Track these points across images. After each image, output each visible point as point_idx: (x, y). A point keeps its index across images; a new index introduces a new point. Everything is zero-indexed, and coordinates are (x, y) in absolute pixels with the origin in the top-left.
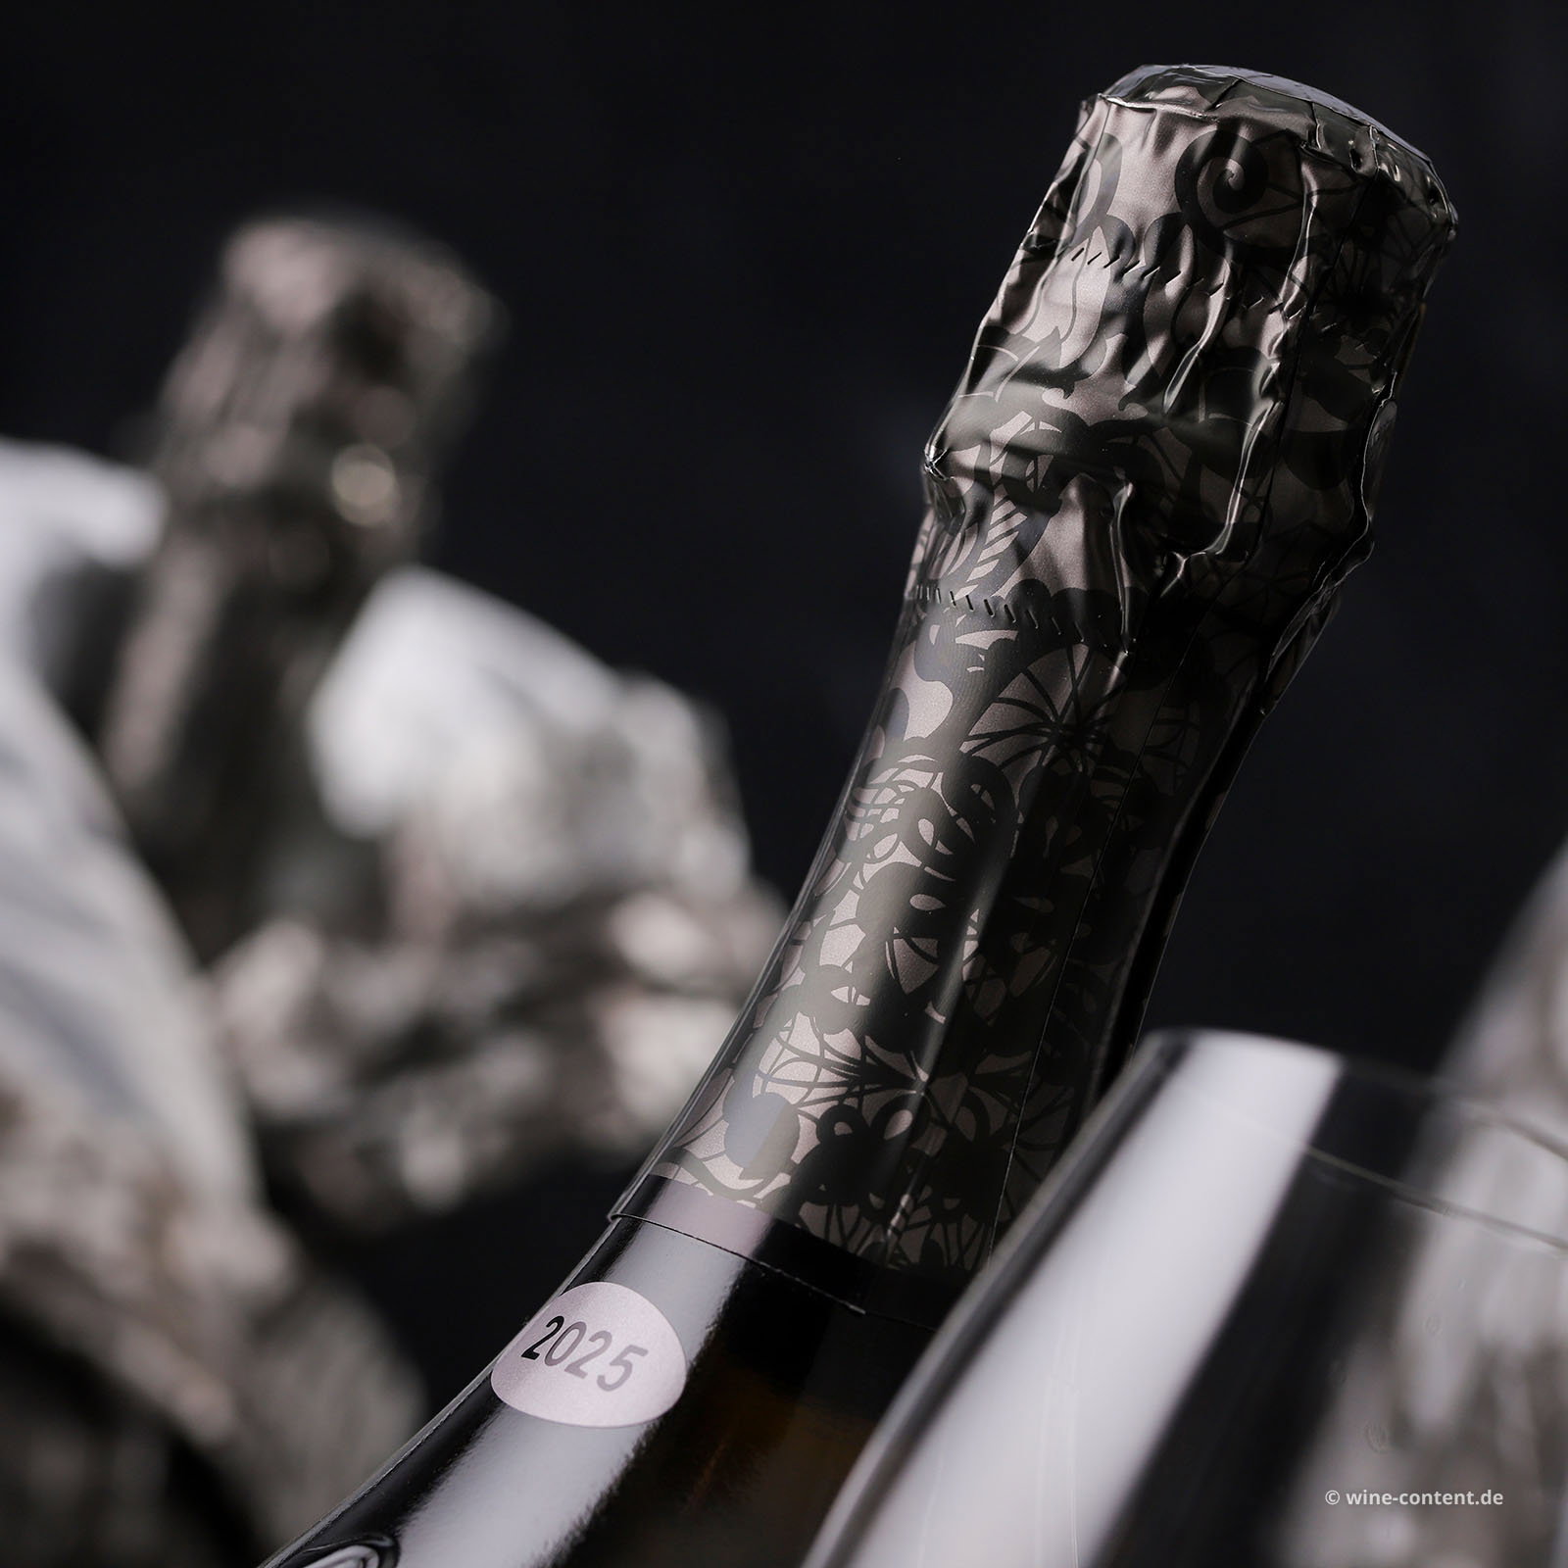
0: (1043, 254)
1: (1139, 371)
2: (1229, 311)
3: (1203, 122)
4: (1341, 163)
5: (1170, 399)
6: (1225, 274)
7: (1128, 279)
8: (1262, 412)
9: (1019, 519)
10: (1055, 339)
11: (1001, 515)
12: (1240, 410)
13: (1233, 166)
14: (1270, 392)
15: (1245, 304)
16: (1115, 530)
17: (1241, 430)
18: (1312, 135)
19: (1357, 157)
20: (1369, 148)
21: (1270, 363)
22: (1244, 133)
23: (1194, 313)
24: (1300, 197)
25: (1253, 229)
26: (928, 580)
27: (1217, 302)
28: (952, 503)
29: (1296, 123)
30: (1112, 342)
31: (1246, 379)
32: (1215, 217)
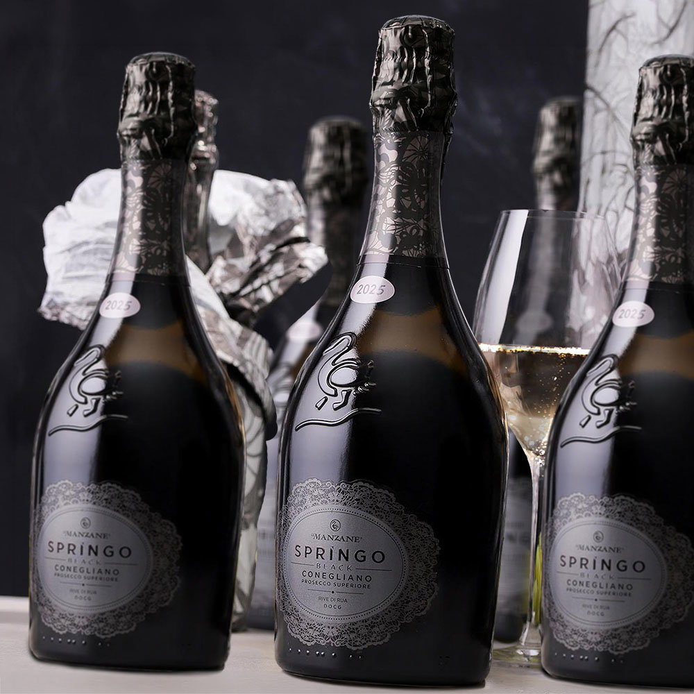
0: (127, 95)
1: (149, 109)
2: (161, 95)
3: (147, 64)
4: (172, 63)
5: (156, 112)
6: (158, 88)
7: (143, 94)
8: (172, 110)
9: (136, 141)
10: (133, 108)
11: (134, 142)
12: (168, 110)
13: (154, 70)
14: (172, 106)
15: (164, 92)
16: (153, 138)
17: (169, 114)
18: (166, 60)
19: (175, 61)
20: (176, 59)
21: (171, 101)
22: (154, 63)
23: (155, 97)
24: (167, 71)
25: (161, 79)
26: (124, 156)
27: (159, 94)
28: (124, 142)
29: (163, 59)
30: (143, 106)
31: (168, 105)
32: (153, 79)
